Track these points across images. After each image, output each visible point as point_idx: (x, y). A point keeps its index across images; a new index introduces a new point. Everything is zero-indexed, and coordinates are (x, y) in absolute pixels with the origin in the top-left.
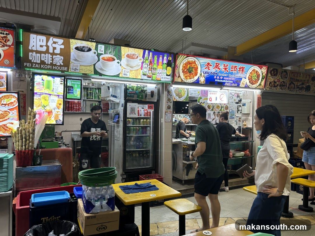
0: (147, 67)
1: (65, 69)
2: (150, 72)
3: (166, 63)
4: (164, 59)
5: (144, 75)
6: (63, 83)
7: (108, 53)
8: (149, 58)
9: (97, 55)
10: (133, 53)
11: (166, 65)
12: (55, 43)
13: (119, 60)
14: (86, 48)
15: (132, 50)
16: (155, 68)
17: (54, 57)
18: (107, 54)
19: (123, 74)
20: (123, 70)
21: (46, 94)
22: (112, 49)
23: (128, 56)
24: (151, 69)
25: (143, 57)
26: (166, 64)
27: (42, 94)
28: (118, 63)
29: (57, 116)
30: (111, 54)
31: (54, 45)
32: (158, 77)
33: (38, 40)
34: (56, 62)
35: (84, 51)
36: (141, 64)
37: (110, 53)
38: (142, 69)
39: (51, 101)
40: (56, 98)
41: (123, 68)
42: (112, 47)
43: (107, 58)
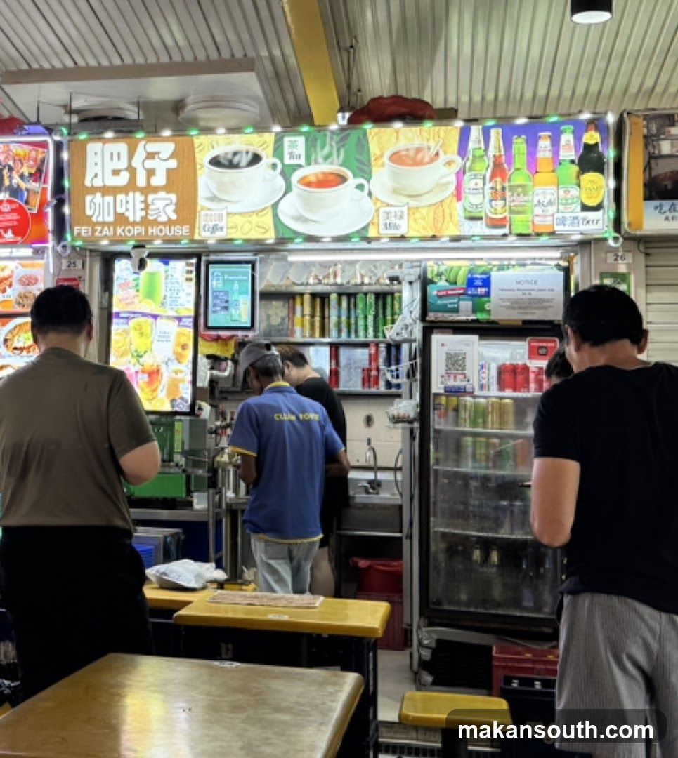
0: (480, 185)
1: (184, 230)
2: (500, 203)
3: (573, 158)
5: (472, 219)
6: (193, 275)
7: (320, 160)
8: (486, 151)
9: (283, 174)
10: (417, 143)
11: (575, 168)
12: (151, 156)
13: (365, 178)
14: (244, 154)
15: (411, 136)
16: (520, 186)
17: (151, 197)
18: (316, 162)
19: (382, 227)
20: (382, 210)
21: (144, 315)
22: (334, 144)
23: (397, 158)
24: (500, 194)
25: (462, 149)
26: (572, 162)
27: (132, 315)
28: (360, 187)
29: (174, 385)
30: (330, 160)
31: (150, 164)
32: (538, 219)
33: (107, 155)
34: (157, 212)
35: (237, 166)
36: (453, 179)
37: (326, 158)
38: (459, 199)
39: (157, 337)
40: (173, 327)
41: (379, 204)
42: (332, 138)
43: (317, 177)
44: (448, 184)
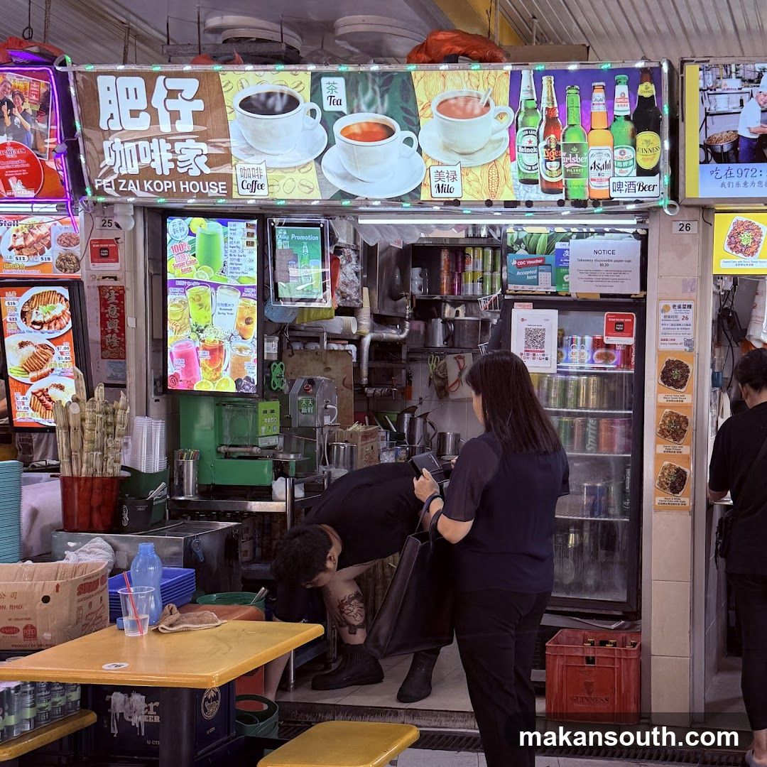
0: (534, 143)
1: (220, 187)
3: (628, 113)
4: (617, 95)
5: (526, 182)
7: (363, 107)
8: (539, 102)
9: (323, 122)
10: (466, 90)
11: (629, 126)
12: (172, 94)
13: (411, 130)
14: (279, 96)
15: (458, 81)
16: (575, 145)
17: (178, 146)
18: (359, 111)
19: (434, 189)
20: (433, 169)
21: (202, 283)
22: (377, 89)
23: (445, 107)
25: (514, 101)
26: (627, 118)
27: (189, 284)
28: (408, 141)
29: (238, 364)
30: (373, 108)
31: (173, 104)
32: (593, 183)
33: (122, 94)
34: (187, 163)
35: (272, 112)
36: (506, 134)
37: (370, 105)
38: (513, 159)
39: (218, 310)
40: (234, 298)
41: (429, 163)
42: (374, 81)
43: (361, 128)
44: (502, 140)
